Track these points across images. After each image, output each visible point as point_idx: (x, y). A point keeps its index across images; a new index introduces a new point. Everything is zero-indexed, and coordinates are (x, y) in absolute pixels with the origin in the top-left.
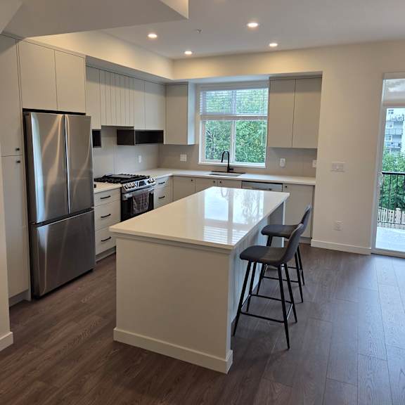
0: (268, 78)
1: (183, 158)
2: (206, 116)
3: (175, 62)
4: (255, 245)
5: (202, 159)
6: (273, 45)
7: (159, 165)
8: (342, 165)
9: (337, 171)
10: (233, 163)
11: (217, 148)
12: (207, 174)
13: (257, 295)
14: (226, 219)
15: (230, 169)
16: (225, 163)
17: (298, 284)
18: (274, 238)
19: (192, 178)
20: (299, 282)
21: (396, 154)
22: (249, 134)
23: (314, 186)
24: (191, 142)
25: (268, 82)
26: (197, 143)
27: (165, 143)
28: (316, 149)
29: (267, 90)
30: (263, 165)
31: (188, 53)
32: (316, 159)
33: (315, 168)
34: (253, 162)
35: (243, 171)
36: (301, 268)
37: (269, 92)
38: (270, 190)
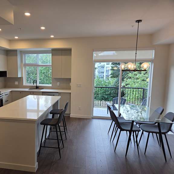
0: (51, 50)
1: (16, 83)
2: (26, 65)
3: (11, 41)
4: (48, 118)
5: (25, 83)
6: (52, 36)
7: (5, 87)
8: (80, 85)
9: (79, 87)
10: (38, 85)
11: (33, 78)
12: (27, 90)
13: (49, 139)
14: (36, 108)
15: (37, 87)
16: (35, 85)
17: (64, 132)
18: (55, 115)
19: (21, 92)
20: (65, 131)
21: (102, 79)
22: (46, 72)
23: (70, 93)
24: (19, 76)
25: (51, 51)
26: (22, 77)
27: (7, 77)
28: (71, 79)
29: (51, 54)
30: (51, 85)
31: (16, 37)
32: (71, 82)
33: (71, 86)
34: (48, 84)
35: (42, 88)
36: (66, 126)
37: (52, 55)
38: (54, 95)
